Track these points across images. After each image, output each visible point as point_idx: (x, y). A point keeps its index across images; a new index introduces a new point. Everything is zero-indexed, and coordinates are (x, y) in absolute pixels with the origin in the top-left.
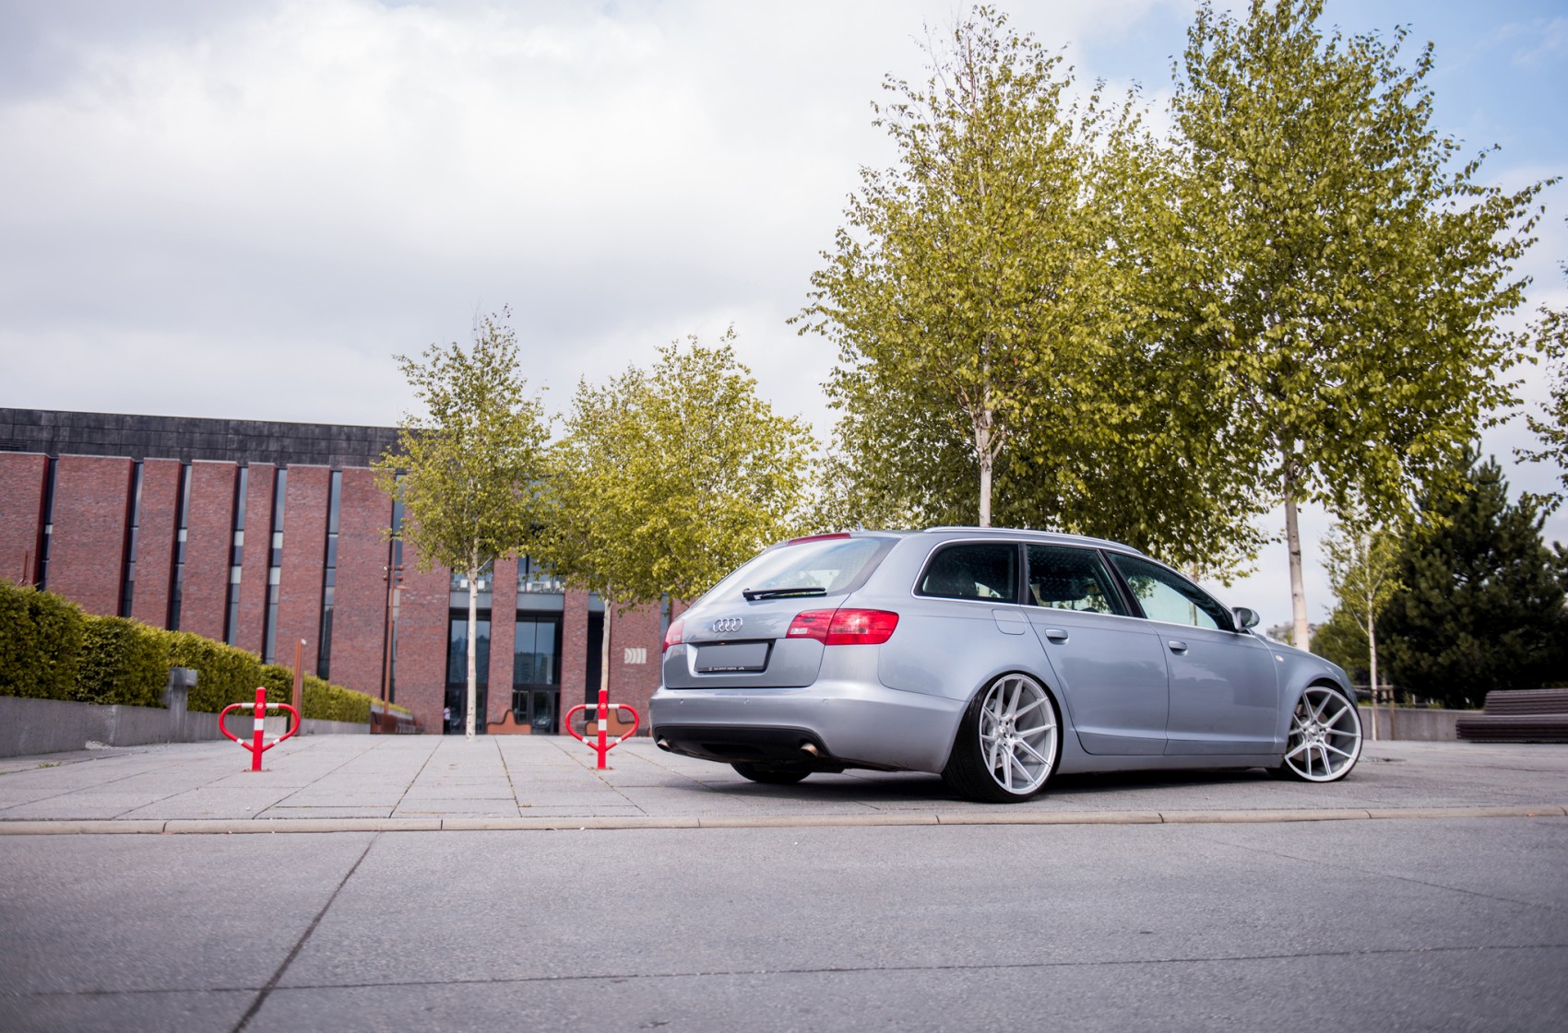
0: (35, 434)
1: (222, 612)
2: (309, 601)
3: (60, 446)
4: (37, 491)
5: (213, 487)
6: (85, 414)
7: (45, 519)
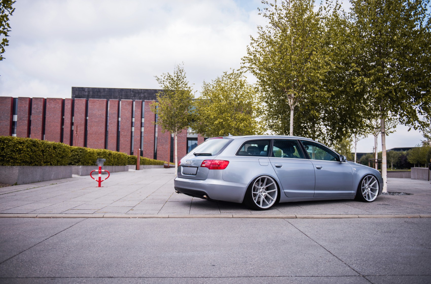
0: (84, 93)
1: (130, 139)
2: (151, 136)
3: (90, 96)
4: (84, 108)
5: (126, 106)
6: (96, 88)
7: (86, 115)
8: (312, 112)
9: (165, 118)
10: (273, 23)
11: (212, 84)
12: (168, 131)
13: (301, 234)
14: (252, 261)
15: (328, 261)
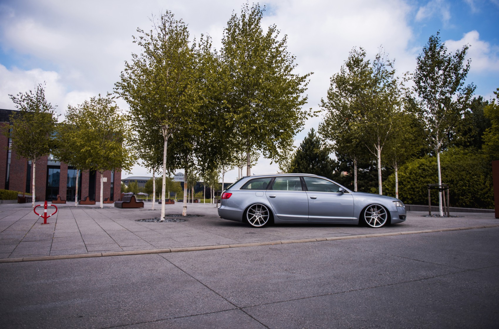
2: (3, 162)
8: (185, 144)
9: (21, 143)
10: (149, 53)
11: (78, 108)
12: (24, 157)
13: (176, 269)
14: (126, 307)
15: (206, 296)
